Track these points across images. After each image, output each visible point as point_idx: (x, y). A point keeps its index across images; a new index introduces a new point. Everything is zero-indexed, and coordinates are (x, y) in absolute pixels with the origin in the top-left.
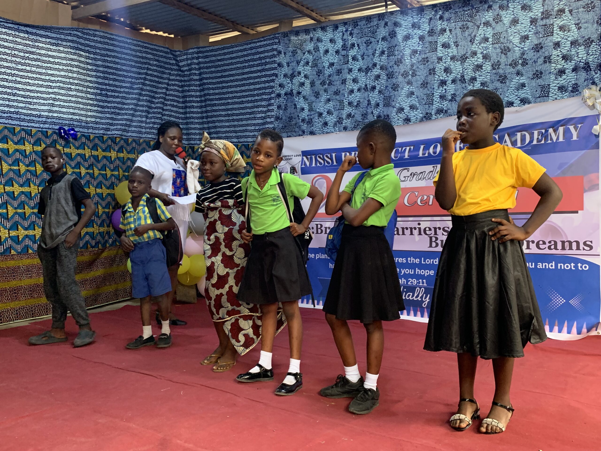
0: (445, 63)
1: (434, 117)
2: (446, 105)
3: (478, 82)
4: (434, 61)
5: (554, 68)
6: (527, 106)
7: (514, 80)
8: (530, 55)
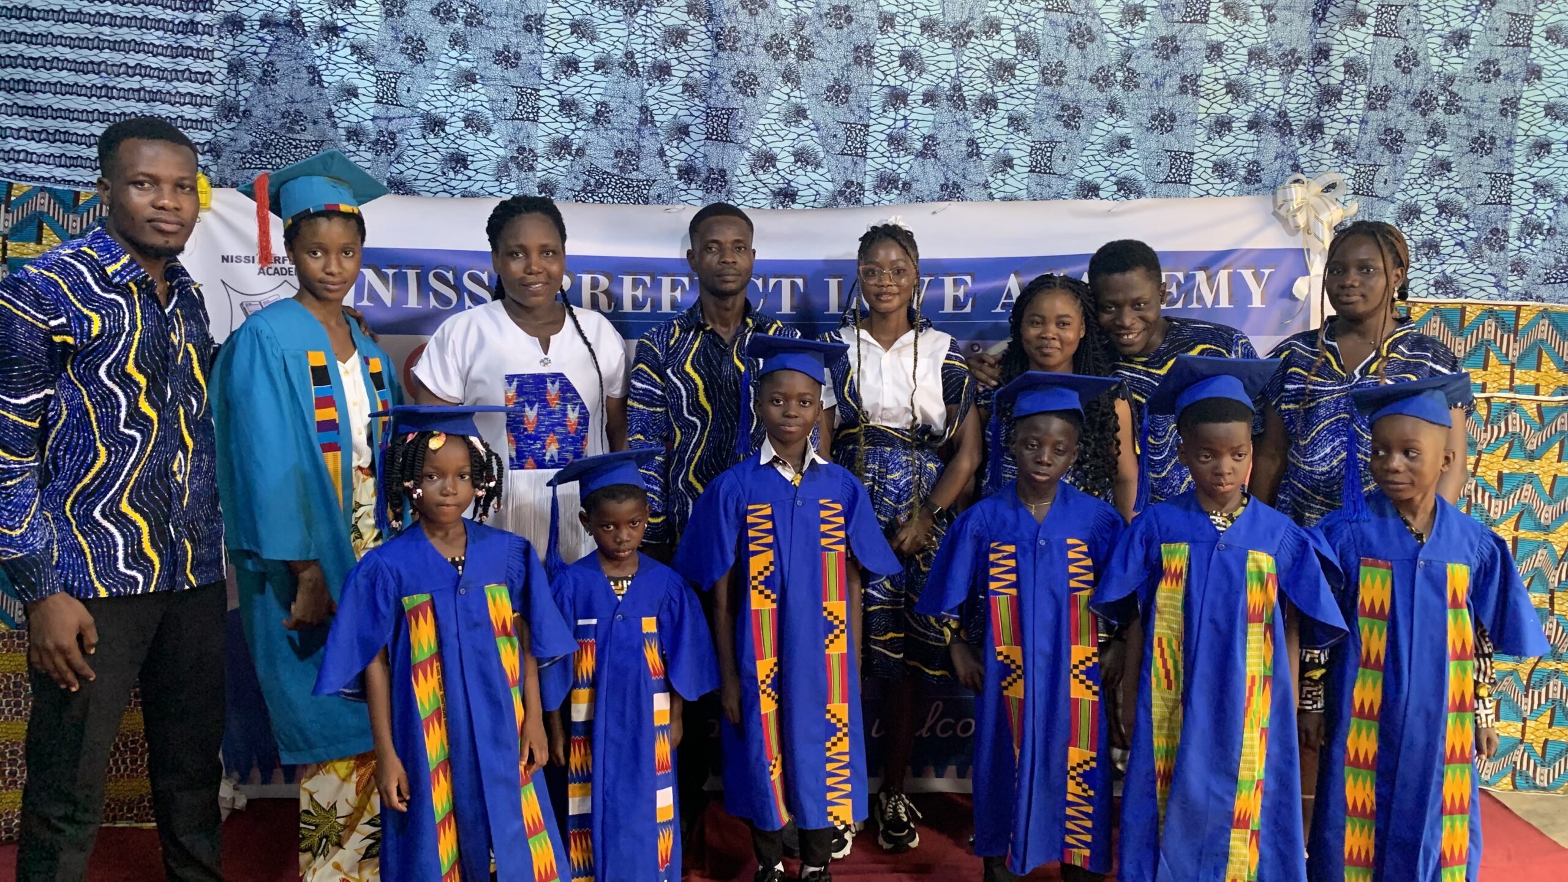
0: (904, 36)
1: (869, 197)
2: (906, 167)
3: (1002, 113)
4: (870, 22)
5: (1205, 110)
6: (1134, 202)
7: (1099, 125)
8: (1146, 63)
